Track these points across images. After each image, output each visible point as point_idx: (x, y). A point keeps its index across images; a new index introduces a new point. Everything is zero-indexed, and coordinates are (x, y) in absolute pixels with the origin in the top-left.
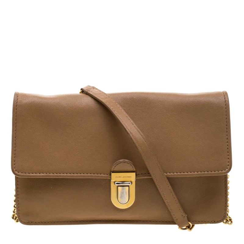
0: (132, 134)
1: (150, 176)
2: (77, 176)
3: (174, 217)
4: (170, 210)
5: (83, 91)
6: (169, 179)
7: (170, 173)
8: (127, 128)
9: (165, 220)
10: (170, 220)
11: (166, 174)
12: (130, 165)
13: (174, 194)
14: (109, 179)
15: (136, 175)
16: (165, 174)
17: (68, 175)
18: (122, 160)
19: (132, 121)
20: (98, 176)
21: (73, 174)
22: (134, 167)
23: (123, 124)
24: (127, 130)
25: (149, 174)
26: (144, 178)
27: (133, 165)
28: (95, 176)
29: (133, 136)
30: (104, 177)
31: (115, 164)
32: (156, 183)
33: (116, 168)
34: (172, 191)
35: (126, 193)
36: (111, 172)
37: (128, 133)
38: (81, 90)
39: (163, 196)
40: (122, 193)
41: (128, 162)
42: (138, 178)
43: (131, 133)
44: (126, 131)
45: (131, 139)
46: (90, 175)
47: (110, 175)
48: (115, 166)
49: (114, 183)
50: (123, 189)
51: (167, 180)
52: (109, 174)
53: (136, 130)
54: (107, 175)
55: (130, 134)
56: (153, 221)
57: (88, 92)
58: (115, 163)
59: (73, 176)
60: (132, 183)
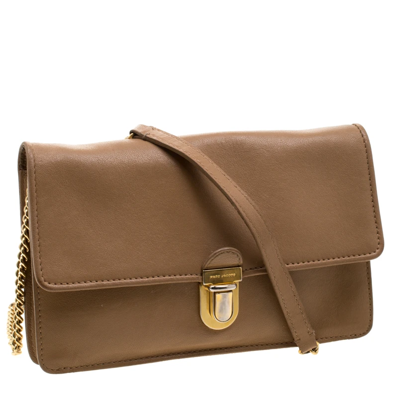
0: (239, 204)
1: (266, 271)
2: (148, 282)
3: (295, 335)
5: (135, 135)
6: (292, 273)
7: (293, 264)
9: (280, 342)
10: (287, 340)
12: (236, 256)
13: (298, 298)
15: (243, 270)
16: (287, 266)
17: (133, 281)
18: (225, 248)
19: (233, 182)
20: (182, 279)
21: (142, 278)
22: (241, 259)
27: (240, 256)
28: (177, 279)
30: (192, 279)
31: (213, 256)
34: (296, 293)
35: (228, 302)
38: (131, 133)
40: (223, 304)
41: (234, 252)
42: (246, 276)
46: (169, 277)
47: (202, 275)
48: (212, 259)
50: (224, 297)
51: (290, 277)
52: (200, 272)
54: (196, 276)
56: (262, 344)
57: (148, 136)
58: (213, 254)
59: (142, 282)
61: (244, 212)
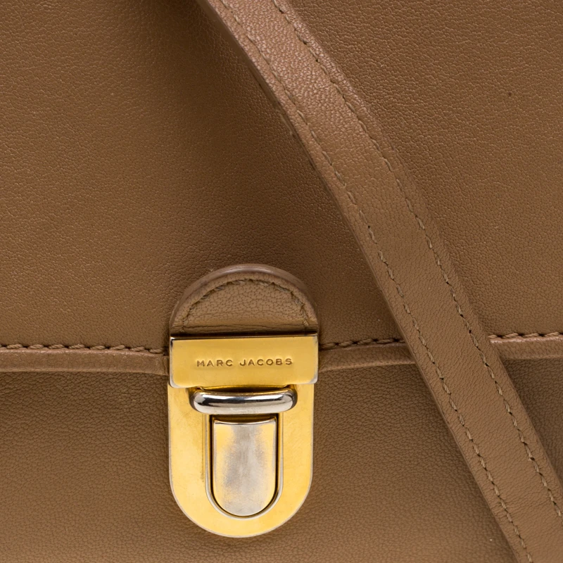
0: (300, 108)
1: (407, 353)
4: (513, 541)
6: (515, 369)
7: (521, 335)
8: (271, 70)
11: (500, 341)
12: (286, 295)
13: (539, 453)
14: (161, 373)
15: (322, 349)
16: (495, 341)
18: (240, 268)
19: (298, 24)
20: (93, 361)
22: (308, 306)
23: (242, 42)
24: (270, 81)
25: (396, 341)
26: (365, 365)
27: (303, 299)
28: (74, 360)
29: (306, 120)
30: (131, 362)
31: (197, 291)
32: (442, 400)
33: (197, 312)
34: (532, 438)
35: (260, 455)
36: (168, 334)
37: (276, 104)
39: (475, 469)
40: (239, 457)
41: (277, 282)
42: (334, 368)
43: (293, 99)
44: (262, 85)
45: (297, 137)
46: (45, 351)
47: (166, 351)
48: (193, 301)
49: (192, 397)
50: (245, 437)
51: (505, 379)
52: (160, 342)
53: (323, 83)
54: (146, 354)
55: (292, 111)
58: (196, 285)
60: (294, 396)
61: (319, 140)
